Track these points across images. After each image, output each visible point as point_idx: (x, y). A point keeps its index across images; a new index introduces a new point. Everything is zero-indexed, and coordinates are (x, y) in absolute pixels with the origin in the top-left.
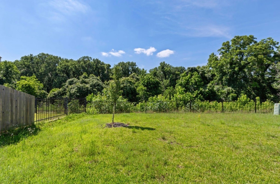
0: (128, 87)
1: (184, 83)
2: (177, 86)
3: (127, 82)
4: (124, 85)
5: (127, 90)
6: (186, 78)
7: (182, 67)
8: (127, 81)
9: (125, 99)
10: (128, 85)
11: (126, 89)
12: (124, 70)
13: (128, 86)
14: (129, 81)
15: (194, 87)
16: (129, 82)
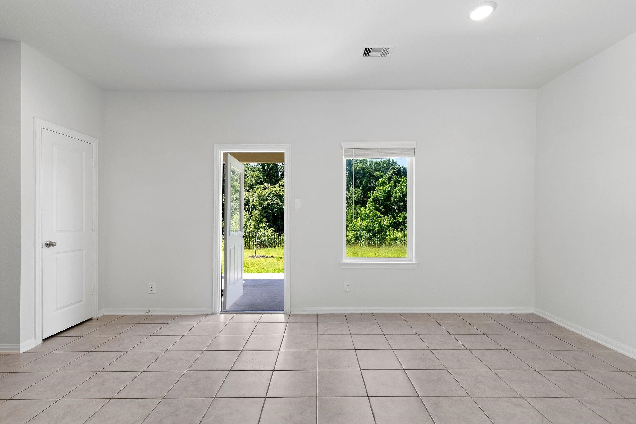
0: (276, 206)
1: (381, 197)
2: (369, 203)
3: (273, 196)
4: (268, 201)
5: (274, 213)
6: (384, 188)
7: (391, 160)
8: (274, 193)
9: (269, 228)
10: (275, 202)
11: (272, 210)
12: (267, 169)
13: (276, 204)
14: (277, 194)
15: (400, 206)
16: (277, 196)
